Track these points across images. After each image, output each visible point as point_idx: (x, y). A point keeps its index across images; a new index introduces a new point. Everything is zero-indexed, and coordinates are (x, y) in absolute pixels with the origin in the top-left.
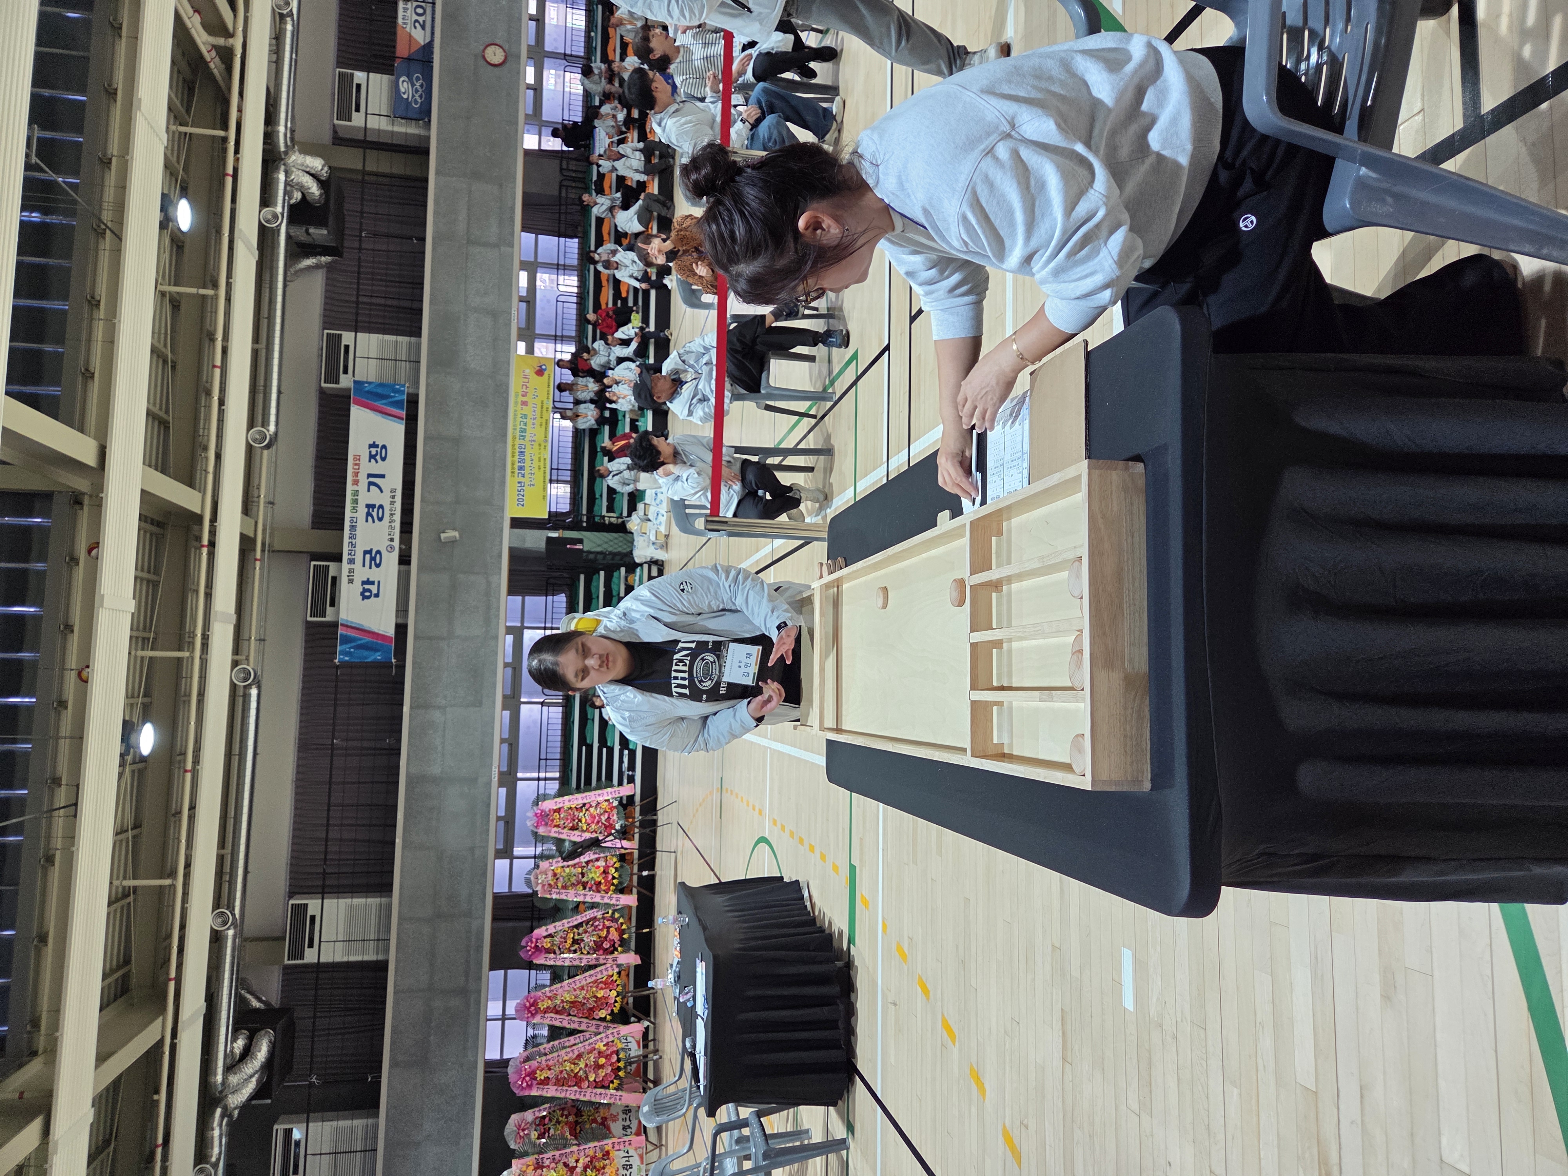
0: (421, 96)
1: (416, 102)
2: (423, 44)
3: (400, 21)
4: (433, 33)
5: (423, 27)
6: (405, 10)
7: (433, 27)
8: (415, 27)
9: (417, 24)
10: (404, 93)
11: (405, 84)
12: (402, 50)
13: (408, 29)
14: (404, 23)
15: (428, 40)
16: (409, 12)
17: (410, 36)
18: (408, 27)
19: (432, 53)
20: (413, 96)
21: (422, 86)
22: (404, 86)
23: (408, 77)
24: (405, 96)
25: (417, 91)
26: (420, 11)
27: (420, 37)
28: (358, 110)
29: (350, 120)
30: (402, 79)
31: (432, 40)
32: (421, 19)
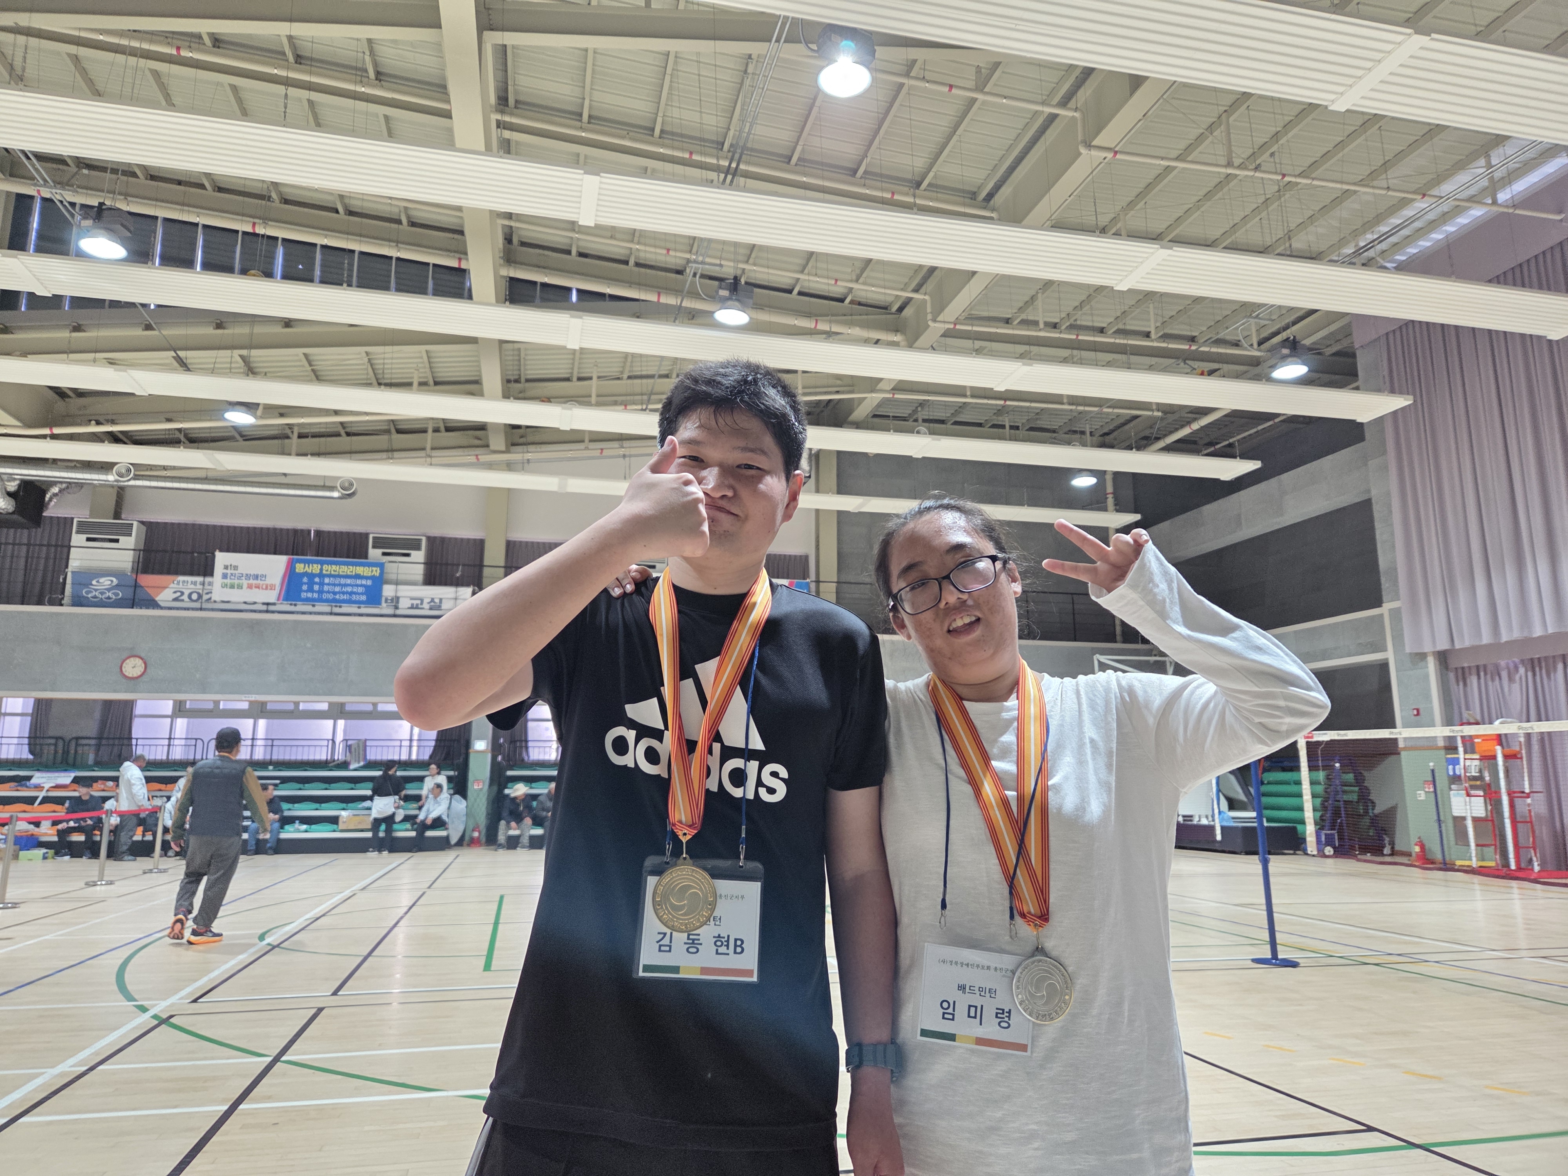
0: (95, 597)
1: (87, 593)
2: (157, 599)
3: (181, 578)
4: (170, 608)
5: (176, 599)
6: (195, 583)
7: (178, 609)
8: (175, 592)
9: (179, 594)
10: (98, 582)
11: (109, 582)
12: (148, 580)
13: (172, 585)
14: (178, 583)
15: (162, 604)
16: (193, 586)
17: (165, 588)
18: (175, 586)
19: (147, 608)
20: (96, 590)
21: (109, 598)
22: (106, 582)
23: (117, 585)
24: (94, 582)
25: (102, 593)
26: (195, 596)
27: (165, 596)
28: (88, 539)
29: (78, 532)
30: (114, 580)
31: (162, 608)
32: (185, 597)
